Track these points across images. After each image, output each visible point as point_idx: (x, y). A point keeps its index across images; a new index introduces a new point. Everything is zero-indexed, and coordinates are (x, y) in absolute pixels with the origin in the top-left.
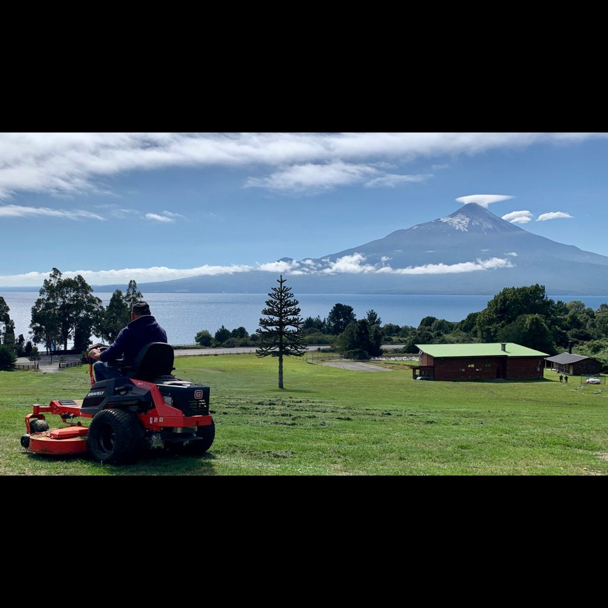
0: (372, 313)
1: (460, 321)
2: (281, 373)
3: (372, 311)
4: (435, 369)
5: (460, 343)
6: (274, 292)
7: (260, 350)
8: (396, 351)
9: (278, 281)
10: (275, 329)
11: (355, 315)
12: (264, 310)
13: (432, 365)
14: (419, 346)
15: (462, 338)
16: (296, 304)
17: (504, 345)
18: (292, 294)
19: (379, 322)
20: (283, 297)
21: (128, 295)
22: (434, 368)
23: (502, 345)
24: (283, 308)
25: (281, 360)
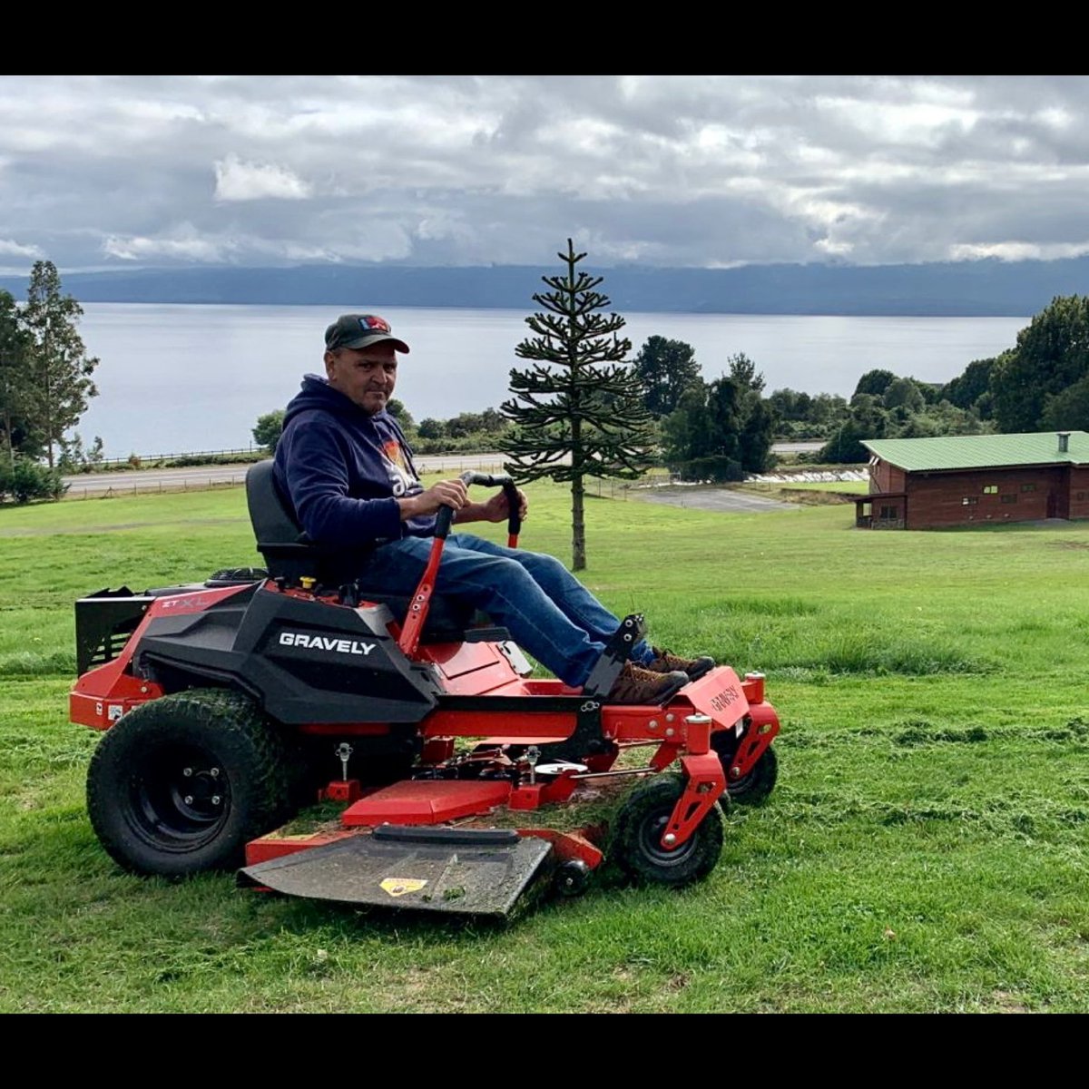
0: (743, 362)
1: (949, 381)
2: (578, 528)
3: (742, 356)
4: (909, 500)
5: (952, 435)
6: (554, 292)
7: (514, 462)
8: (803, 458)
9: (562, 256)
10: (557, 401)
11: (700, 367)
12: (521, 345)
13: (902, 490)
14: (868, 444)
15: (955, 423)
16: (619, 327)
17: (1066, 437)
18: (605, 298)
19: (758, 385)
20: (577, 306)
21: (34, 308)
22: (906, 497)
23: (1061, 436)
24: (581, 337)
25: (578, 493)
